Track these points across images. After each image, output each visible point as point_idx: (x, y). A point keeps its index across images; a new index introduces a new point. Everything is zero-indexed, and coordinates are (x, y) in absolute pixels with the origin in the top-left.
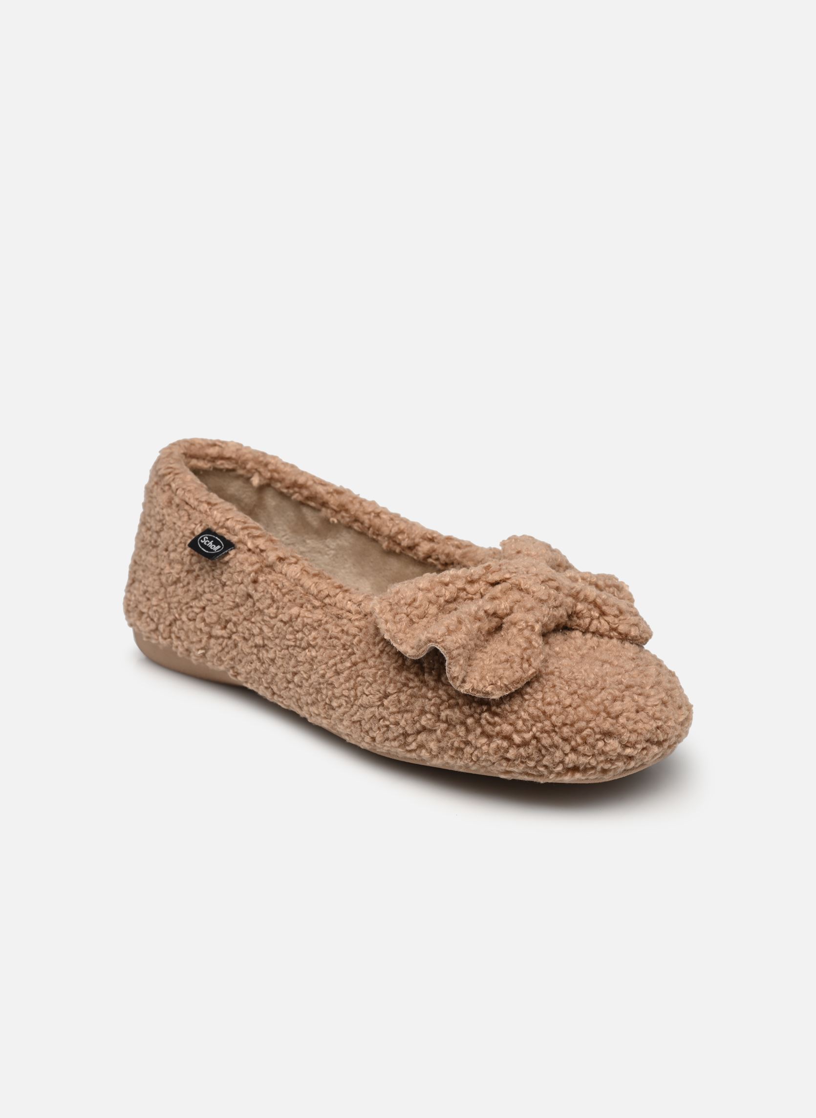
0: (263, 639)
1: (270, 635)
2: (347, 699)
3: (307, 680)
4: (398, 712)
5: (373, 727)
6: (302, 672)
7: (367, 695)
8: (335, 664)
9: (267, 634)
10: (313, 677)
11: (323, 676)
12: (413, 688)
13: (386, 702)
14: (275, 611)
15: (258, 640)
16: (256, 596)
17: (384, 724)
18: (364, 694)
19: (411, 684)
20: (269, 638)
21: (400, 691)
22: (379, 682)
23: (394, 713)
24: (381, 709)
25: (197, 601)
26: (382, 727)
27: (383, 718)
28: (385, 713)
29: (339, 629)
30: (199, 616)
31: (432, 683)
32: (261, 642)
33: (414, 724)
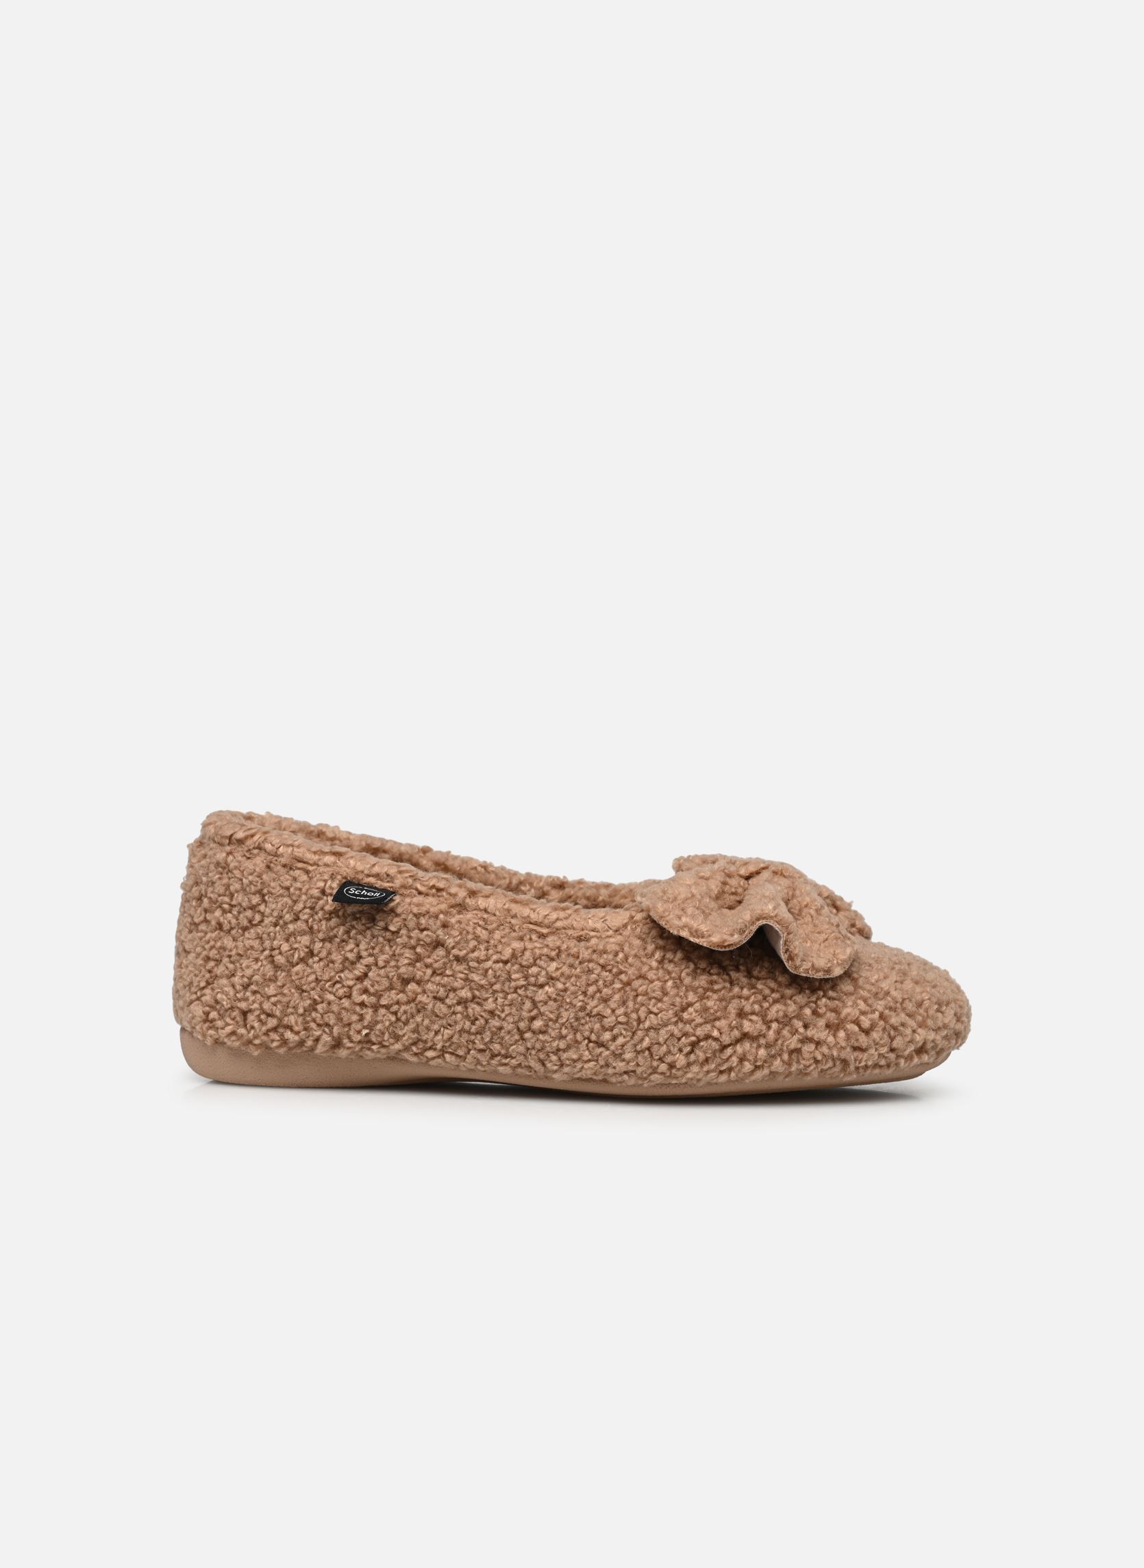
0: (471, 989)
1: (483, 982)
2: (625, 1026)
3: (556, 1021)
4: (706, 1023)
5: (672, 1048)
6: (547, 1013)
7: (656, 1014)
8: (599, 991)
9: (479, 982)
10: (565, 1015)
11: (583, 1009)
12: (720, 990)
13: (685, 1015)
14: (484, 953)
15: (465, 993)
16: (450, 942)
17: (688, 1041)
18: (651, 1012)
19: (716, 987)
20: (482, 986)
21: (702, 998)
22: (671, 993)
23: (701, 1025)
24: (680, 1025)
25: (347, 971)
26: (685, 1046)
27: (686, 1034)
28: (688, 1028)
29: (590, 951)
30: (355, 988)
31: (744, 980)
32: (469, 995)
33: (732, 1031)
